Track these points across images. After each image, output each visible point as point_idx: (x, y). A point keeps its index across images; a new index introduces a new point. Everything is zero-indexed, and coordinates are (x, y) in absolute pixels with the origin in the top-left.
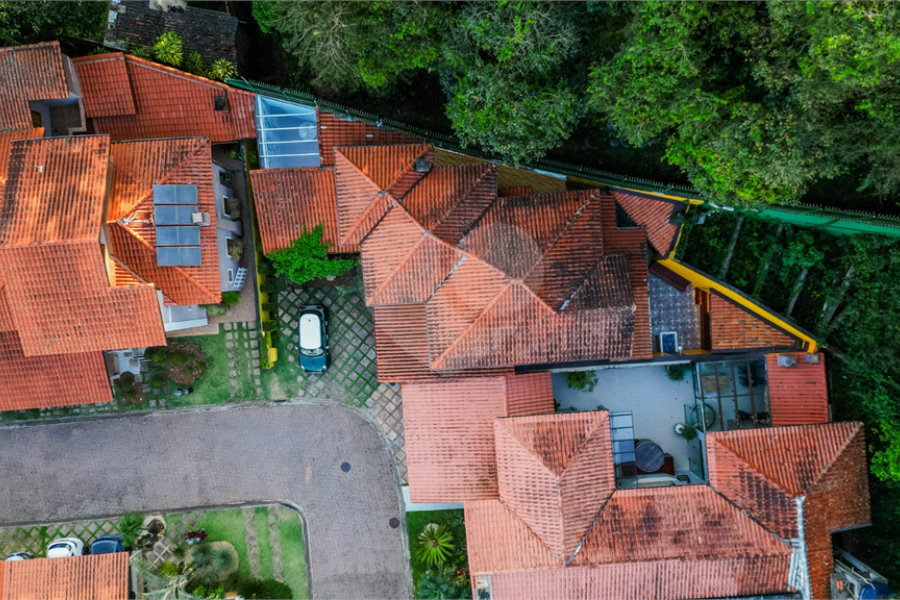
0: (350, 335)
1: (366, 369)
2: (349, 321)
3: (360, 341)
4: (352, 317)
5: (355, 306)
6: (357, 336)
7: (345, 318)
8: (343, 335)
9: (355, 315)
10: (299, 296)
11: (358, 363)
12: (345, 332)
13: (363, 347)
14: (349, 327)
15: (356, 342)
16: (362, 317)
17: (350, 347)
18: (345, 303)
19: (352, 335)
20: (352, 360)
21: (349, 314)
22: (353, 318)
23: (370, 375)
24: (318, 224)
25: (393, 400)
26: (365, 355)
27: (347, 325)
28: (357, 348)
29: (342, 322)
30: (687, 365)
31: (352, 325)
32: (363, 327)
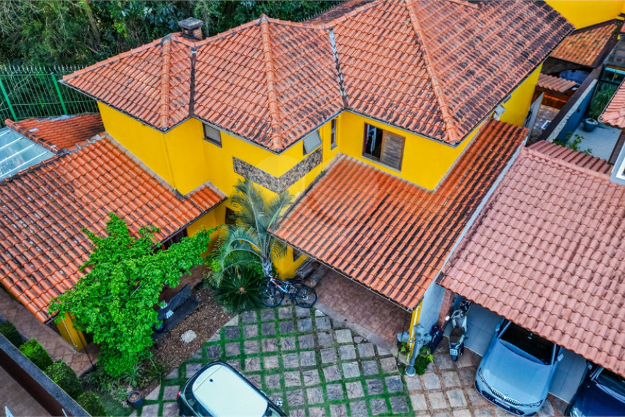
0: (292, 379)
1: (367, 398)
2: (270, 363)
3: (315, 372)
4: (269, 354)
5: (259, 337)
6: (302, 370)
7: (262, 364)
8: (284, 389)
9: (272, 348)
10: (161, 401)
11: (347, 402)
12: (282, 382)
13: (328, 374)
14: (280, 370)
15: (313, 378)
16: (283, 341)
17: (310, 394)
18: (242, 346)
19: (295, 375)
20: (332, 408)
21: (263, 355)
22: (273, 354)
23: (382, 401)
24: (108, 218)
25: (453, 403)
26: (343, 382)
27: (276, 371)
28: (323, 384)
29: (263, 373)
30: (597, 89)
31: (281, 361)
32: (298, 351)
